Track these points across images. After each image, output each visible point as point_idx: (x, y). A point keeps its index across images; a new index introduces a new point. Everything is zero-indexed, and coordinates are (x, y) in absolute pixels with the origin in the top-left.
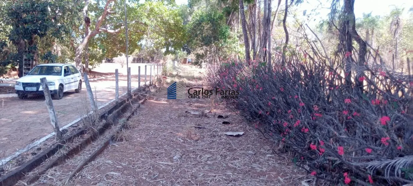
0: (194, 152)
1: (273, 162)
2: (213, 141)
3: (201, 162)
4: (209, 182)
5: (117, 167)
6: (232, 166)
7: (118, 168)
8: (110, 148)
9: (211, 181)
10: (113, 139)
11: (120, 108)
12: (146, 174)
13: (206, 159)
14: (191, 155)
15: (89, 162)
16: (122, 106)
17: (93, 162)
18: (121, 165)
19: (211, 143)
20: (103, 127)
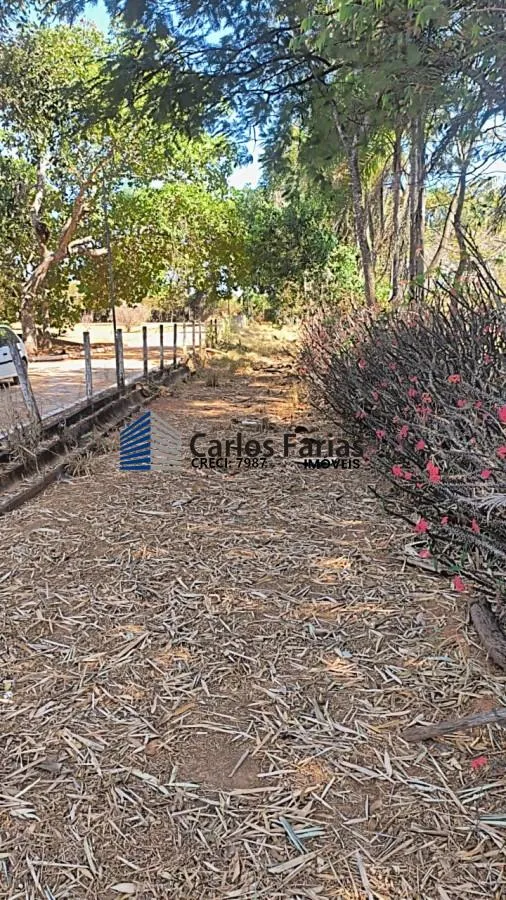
0: (218, 494)
1: (368, 512)
2: (266, 475)
3: (226, 512)
4: (222, 545)
5: (60, 519)
6: (283, 518)
7: (59, 522)
8: (56, 487)
9: (227, 543)
10: (65, 470)
11: (97, 413)
12: (108, 532)
13: (236, 507)
14: (211, 499)
15: (8, 511)
16: (101, 410)
17: (14, 513)
18: (67, 516)
19: (261, 478)
20: (51, 449)
